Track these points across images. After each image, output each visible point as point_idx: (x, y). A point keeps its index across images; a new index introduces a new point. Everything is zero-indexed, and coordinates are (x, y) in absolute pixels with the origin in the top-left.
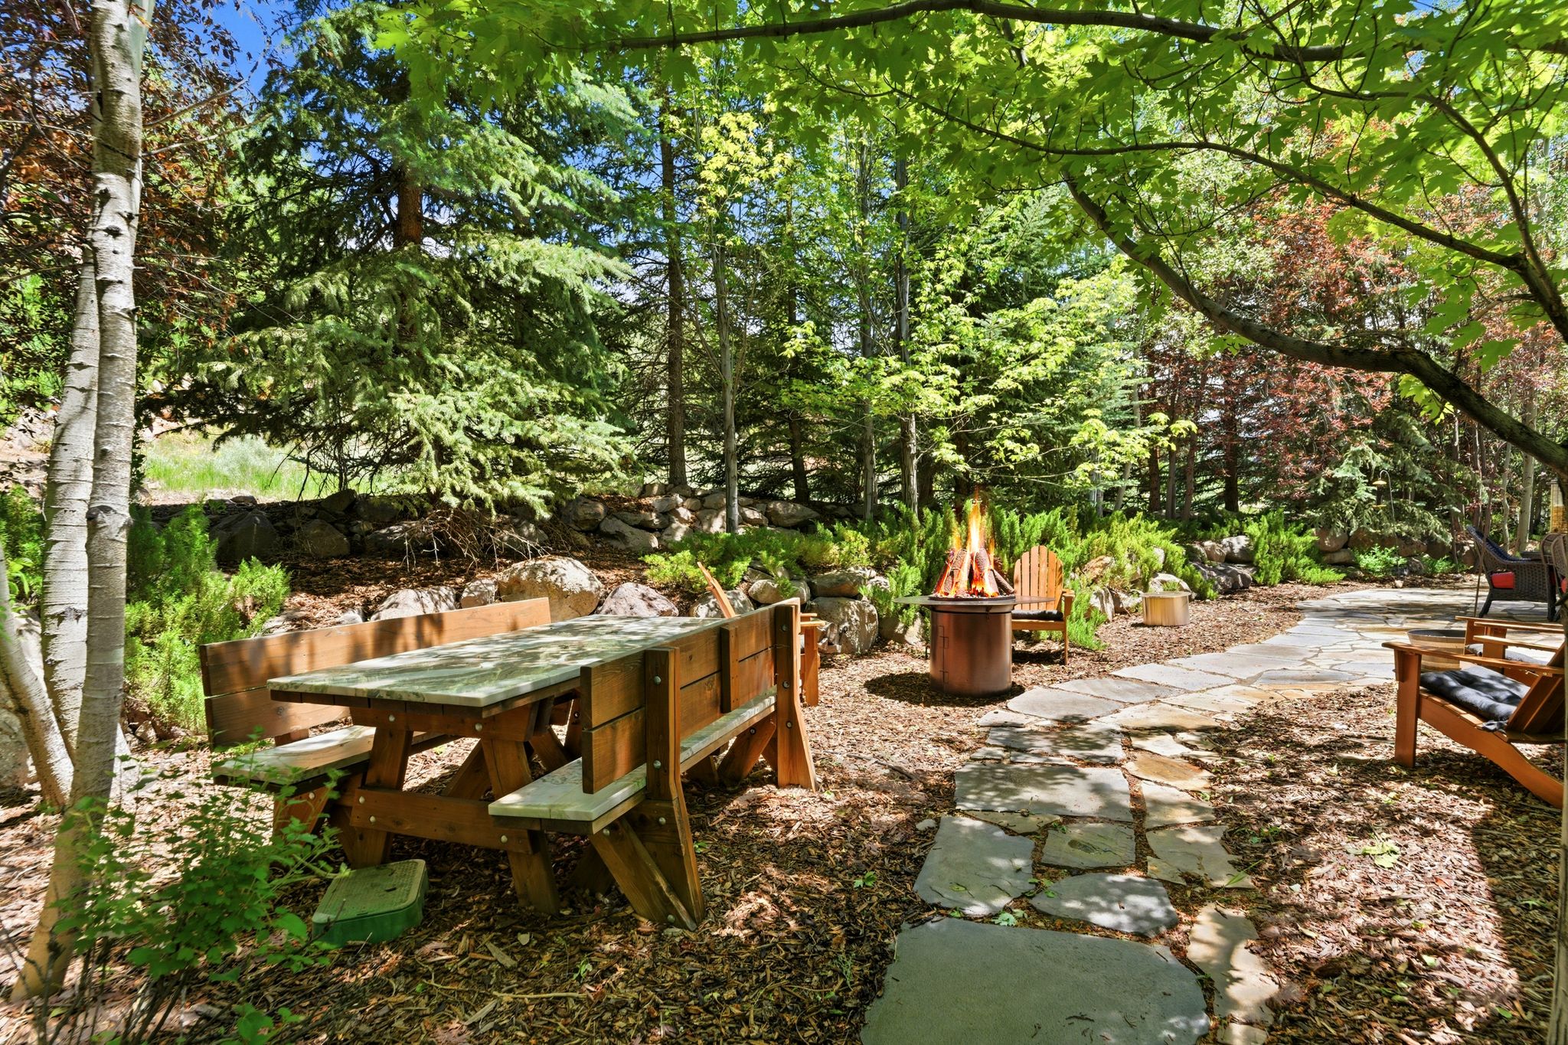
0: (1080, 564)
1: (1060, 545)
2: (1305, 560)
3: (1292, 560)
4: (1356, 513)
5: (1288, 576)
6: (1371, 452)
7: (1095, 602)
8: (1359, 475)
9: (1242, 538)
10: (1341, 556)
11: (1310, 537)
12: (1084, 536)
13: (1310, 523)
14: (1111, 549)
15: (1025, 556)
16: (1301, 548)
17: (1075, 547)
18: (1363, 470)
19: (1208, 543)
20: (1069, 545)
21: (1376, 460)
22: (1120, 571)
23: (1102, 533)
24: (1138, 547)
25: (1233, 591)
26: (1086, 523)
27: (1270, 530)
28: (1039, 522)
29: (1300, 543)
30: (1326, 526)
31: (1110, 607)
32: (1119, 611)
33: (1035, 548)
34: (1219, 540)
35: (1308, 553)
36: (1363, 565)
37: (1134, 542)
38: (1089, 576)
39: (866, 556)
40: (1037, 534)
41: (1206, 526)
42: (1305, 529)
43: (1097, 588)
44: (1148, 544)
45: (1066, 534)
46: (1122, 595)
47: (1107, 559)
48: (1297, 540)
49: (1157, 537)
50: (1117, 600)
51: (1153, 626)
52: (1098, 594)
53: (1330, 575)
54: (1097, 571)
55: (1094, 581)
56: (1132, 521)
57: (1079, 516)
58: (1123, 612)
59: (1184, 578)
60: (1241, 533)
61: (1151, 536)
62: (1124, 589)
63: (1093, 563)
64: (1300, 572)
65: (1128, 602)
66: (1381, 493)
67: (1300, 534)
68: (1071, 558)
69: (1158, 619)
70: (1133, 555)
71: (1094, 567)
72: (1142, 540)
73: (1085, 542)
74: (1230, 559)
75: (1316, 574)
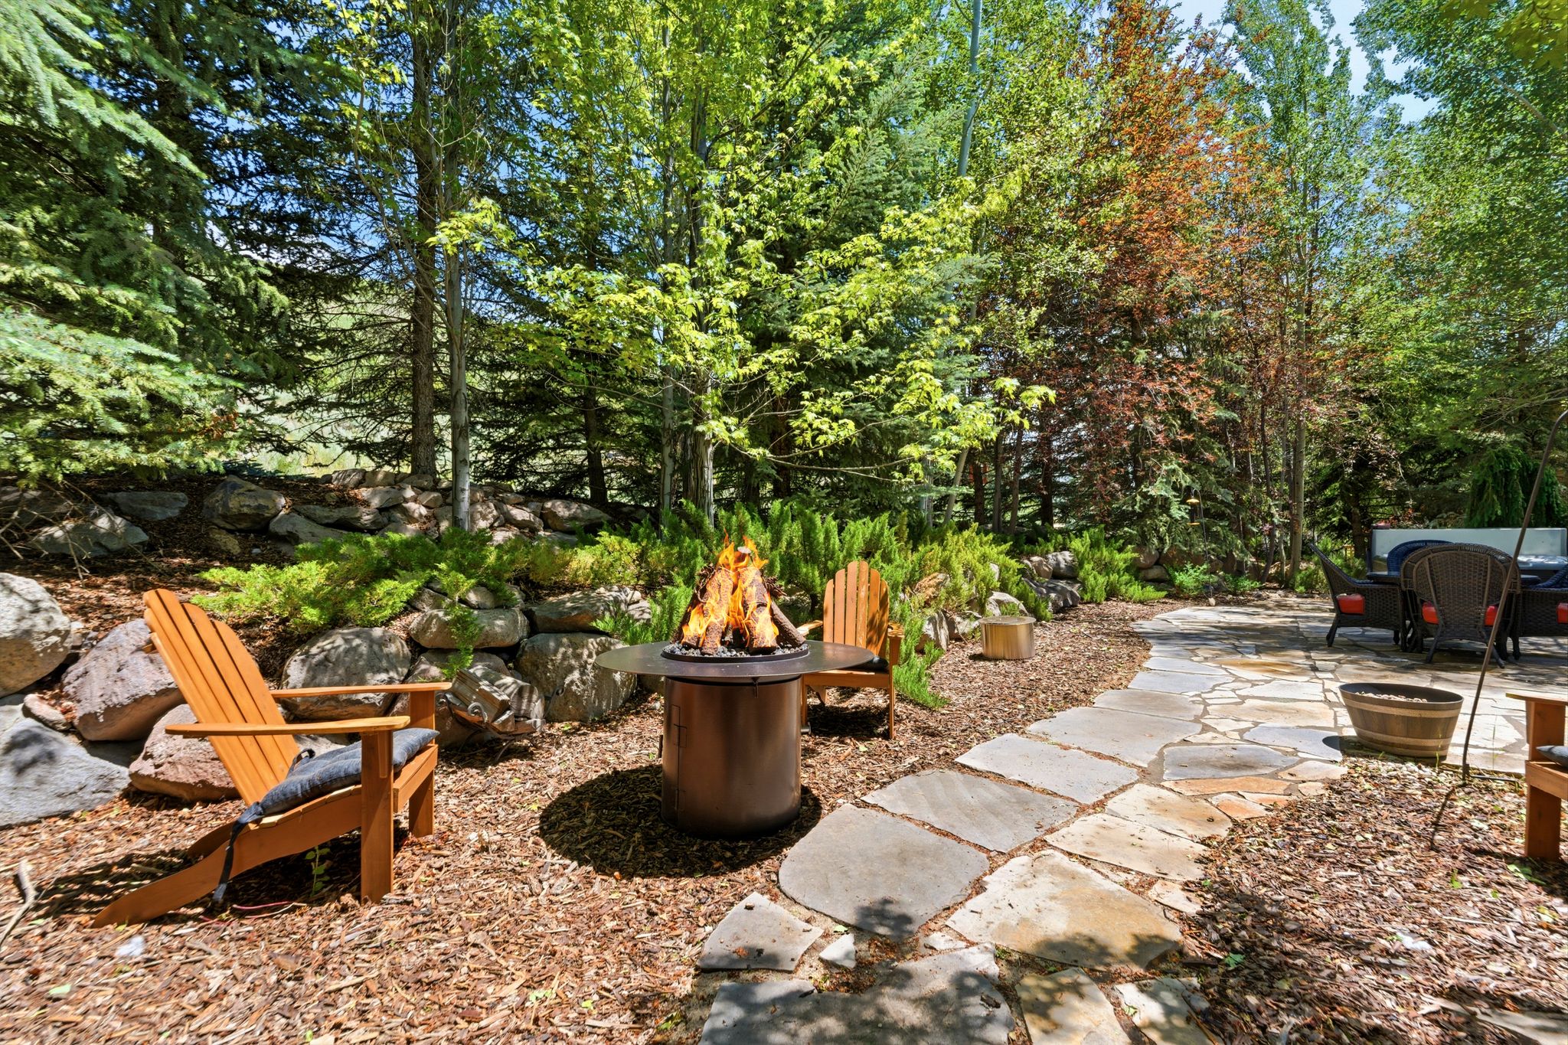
0: (911, 582)
1: (887, 558)
2: (1126, 577)
3: (1114, 577)
4: (1169, 531)
5: (1112, 593)
6: (1181, 472)
7: (928, 629)
8: (1171, 494)
9: (1067, 553)
10: (1155, 572)
11: (1129, 554)
12: (915, 549)
13: (1129, 540)
14: (946, 565)
15: (840, 574)
16: (1122, 565)
17: (905, 561)
18: (1174, 488)
19: (1036, 559)
20: (898, 559)
21: (1185, 480)
22: (956, 591)
23: (935, 545)
24: (975, 562)
25: (1064, 611)
26: (917, 535)
27: (1092, 546)
28: (861, 530)
29: (1121, 559)
30: (1142, 543)
31: (944, 634)
32: (954, 637)
33: (853, 565)
34: (1045, 555)
35: (1127, 570)
36: (1177, 582)
37: (968, 556)
38: (920, 597)
39: (633, 569)
40: (859, 544)
41: (1032, 541)
42: (1125, 545)
43: (930, 612)
44: (984, 559)
45: (895, 546)
46: (958, 619)
47: (941, 577)
48: (1117, 556)
49: (993, 551)
50: (952, 625)
51: (995, 659)
52: (932, 620)
53: (1150, 591)
54: (930, 591)
55: (927, 604)
56: (966, 533)
57: (909, 525)
58: (958, 639)
59: (1020, 597)
60: (1065, 548)
61: (987, 549)
62: (958, 610)
63: (925, 581)
64: (1123, 589)
65: (964, 626)
66: (1193, 512)
67: (1120, 550)
68: (900, 576)
69: (1000, 650)
70: (969, 572)
71: (928, 585)
72: (978, 554)
73: (915, 557)
74: (1056, 575)
75: (1135, 590)
